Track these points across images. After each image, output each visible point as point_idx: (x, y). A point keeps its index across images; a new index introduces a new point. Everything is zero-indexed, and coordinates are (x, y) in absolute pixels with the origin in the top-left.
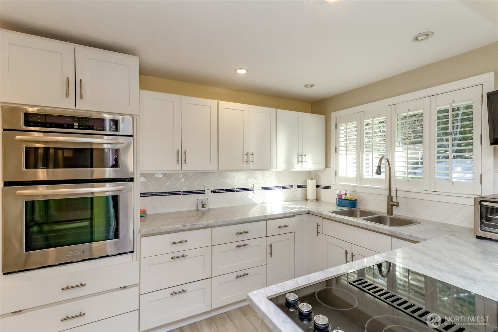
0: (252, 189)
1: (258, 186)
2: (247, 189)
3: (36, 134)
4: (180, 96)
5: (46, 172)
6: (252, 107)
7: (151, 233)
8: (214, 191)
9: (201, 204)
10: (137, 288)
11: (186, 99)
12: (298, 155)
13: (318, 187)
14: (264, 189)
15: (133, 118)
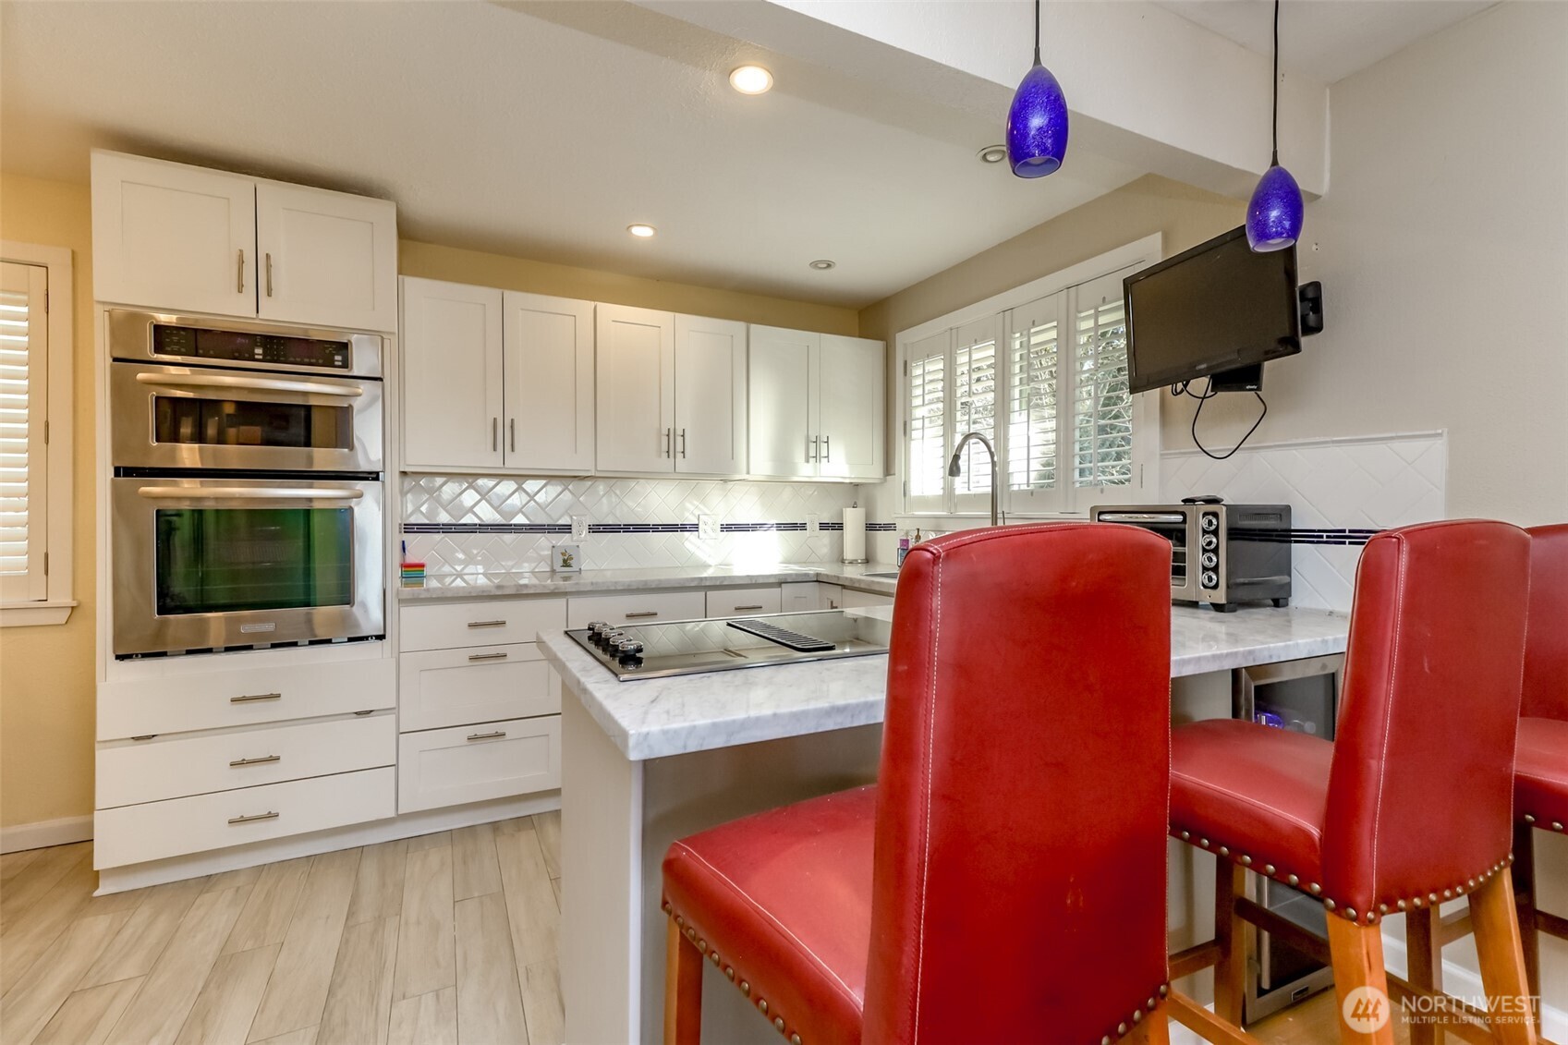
0: (695, 528)
1: (710, 522)
2: (683, 528)
3: (173, 370)
4: (501, 290)
5: (197, 450)
6: (681, 317)
7: (422, 596)
8: (596, 529)
9: (561, 558)
10: (392, 718)
11: (515, 299)
12: (808, 441)
13: (871, 527)
14: (727, 528)
15: (383, 339)
